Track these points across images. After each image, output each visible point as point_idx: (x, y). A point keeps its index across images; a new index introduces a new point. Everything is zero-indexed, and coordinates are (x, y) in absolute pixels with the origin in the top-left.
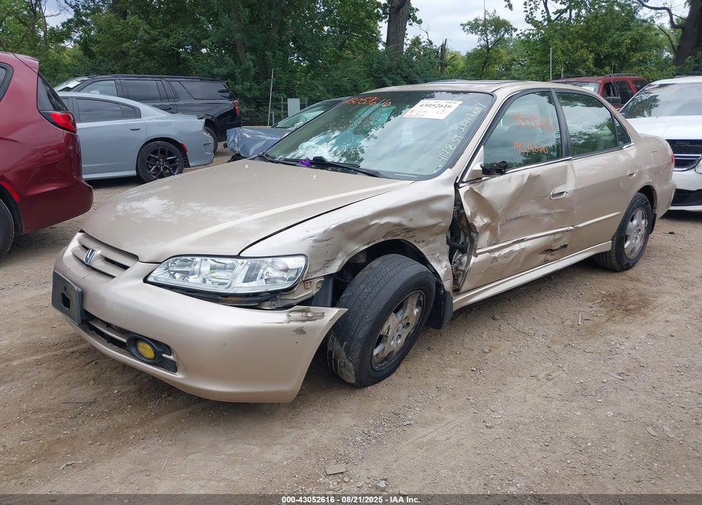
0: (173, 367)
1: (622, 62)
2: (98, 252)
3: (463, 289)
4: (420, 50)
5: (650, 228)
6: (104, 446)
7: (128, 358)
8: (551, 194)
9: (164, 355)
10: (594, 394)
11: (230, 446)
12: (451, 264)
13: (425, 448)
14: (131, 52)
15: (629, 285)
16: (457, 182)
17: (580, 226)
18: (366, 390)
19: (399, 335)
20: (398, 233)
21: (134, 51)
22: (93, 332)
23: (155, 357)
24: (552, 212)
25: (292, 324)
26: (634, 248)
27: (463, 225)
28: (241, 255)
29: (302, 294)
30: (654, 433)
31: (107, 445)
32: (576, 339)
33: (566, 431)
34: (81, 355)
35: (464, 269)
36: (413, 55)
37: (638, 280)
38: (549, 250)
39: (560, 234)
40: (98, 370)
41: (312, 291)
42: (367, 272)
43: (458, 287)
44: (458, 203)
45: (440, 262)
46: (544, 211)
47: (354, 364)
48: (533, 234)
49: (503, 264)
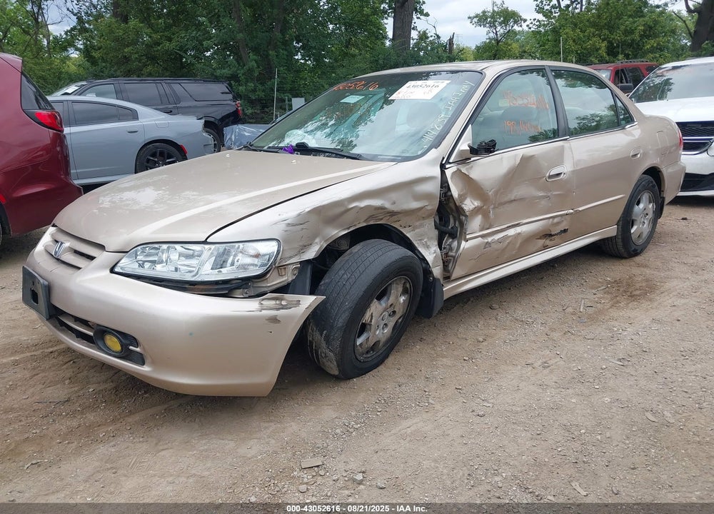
0: (141, 360)
1: (634, 49)
2: (67, 244)
3: (454, 276)
4: (428, 45)
5: (659, 212)
6: (72, 445)
7: (95, 352)
8: (548, 175)
9: (131, 347)
10: (591, 380)
11: (204, 442)
12: (441, 250)
13: (408, 439)
14: (134, 57)
15: (636, 271)
16: (444, 162)
17: (580, 209)
18: (351, 382)
19: (385, 324)
20: (381, 217)
21: (137, 56)
22: (64, 327)
23: (122, 349)
24: (549, 194)
25: (264, 312)
26: (641, 234)
27: (452, 210)
28: (208, 240)
29: (276, 281)
30: (653, 419)
31: (76, 443)
32: (577, 326)
33: (560, 418)
34: (59, 354)
35: (454, 254)
36: (420, 50)
37: (646, 266)
38: (548, 235)
39: (560, 218)
40: (75, 370)
41: (288, 277)
42: (346, 258)
43: (448, 274)
44: (444, 184)
45: (428, 247)
46: (541, 194)
47: (335, 355)
48: (530, 217)
49: (497, 250)
